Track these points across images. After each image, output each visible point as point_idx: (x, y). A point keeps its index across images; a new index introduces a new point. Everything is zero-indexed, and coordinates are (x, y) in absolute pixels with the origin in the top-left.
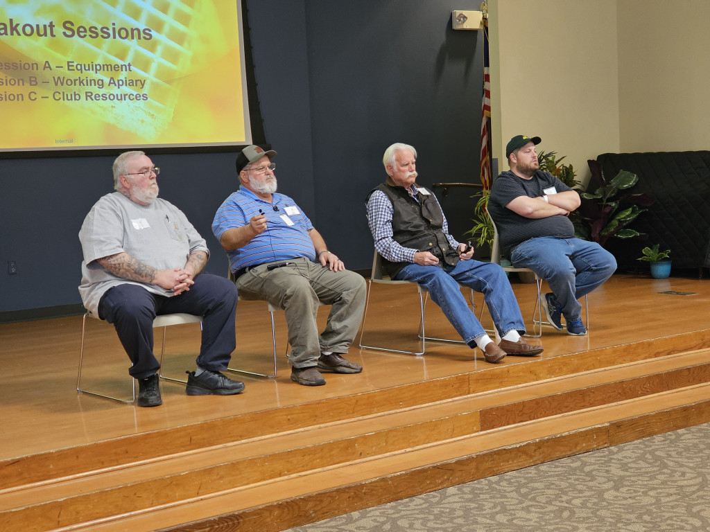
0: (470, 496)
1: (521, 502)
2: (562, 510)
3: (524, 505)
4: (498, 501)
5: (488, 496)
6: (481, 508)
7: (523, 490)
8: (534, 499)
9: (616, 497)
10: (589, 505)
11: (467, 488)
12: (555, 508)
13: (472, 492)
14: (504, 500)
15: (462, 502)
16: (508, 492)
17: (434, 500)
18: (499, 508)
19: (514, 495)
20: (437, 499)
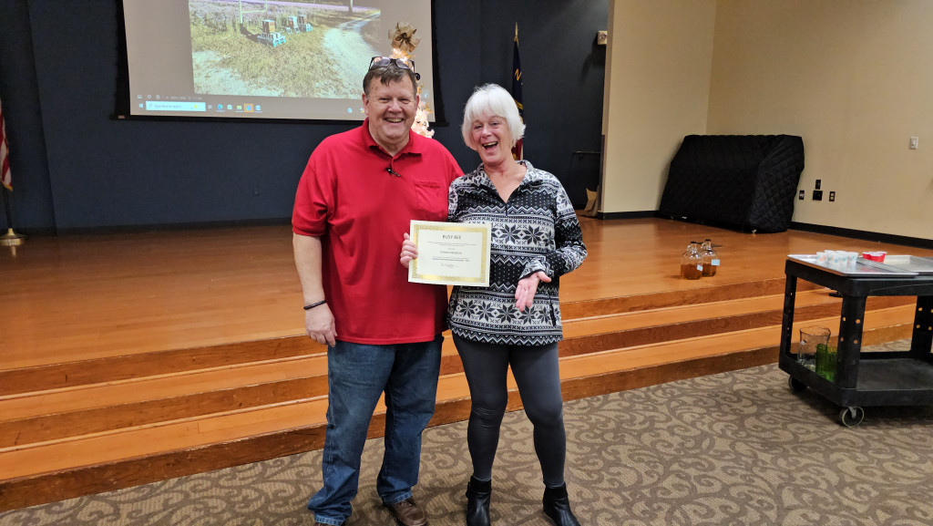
0: (627, 404)
1: (669, 419)
2: (704, 435)
3: (669, 424)
4: (648, 414)
5: (641, 407)
6: (632, 421)
7: (674, 404)
8: (680, 417)
9: (756, 427)
10: (729, 433)
11: (627, 395)
12: (698, 433)
13: (630, 400)
14: (656, 414)
15: (618, 410)
16: (661, 404)
17: (596, 404)
18: (647, 424)
19: (664, 409)
20: (599, 403)
